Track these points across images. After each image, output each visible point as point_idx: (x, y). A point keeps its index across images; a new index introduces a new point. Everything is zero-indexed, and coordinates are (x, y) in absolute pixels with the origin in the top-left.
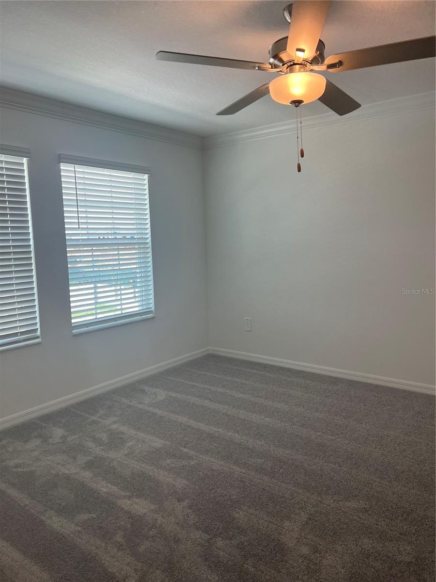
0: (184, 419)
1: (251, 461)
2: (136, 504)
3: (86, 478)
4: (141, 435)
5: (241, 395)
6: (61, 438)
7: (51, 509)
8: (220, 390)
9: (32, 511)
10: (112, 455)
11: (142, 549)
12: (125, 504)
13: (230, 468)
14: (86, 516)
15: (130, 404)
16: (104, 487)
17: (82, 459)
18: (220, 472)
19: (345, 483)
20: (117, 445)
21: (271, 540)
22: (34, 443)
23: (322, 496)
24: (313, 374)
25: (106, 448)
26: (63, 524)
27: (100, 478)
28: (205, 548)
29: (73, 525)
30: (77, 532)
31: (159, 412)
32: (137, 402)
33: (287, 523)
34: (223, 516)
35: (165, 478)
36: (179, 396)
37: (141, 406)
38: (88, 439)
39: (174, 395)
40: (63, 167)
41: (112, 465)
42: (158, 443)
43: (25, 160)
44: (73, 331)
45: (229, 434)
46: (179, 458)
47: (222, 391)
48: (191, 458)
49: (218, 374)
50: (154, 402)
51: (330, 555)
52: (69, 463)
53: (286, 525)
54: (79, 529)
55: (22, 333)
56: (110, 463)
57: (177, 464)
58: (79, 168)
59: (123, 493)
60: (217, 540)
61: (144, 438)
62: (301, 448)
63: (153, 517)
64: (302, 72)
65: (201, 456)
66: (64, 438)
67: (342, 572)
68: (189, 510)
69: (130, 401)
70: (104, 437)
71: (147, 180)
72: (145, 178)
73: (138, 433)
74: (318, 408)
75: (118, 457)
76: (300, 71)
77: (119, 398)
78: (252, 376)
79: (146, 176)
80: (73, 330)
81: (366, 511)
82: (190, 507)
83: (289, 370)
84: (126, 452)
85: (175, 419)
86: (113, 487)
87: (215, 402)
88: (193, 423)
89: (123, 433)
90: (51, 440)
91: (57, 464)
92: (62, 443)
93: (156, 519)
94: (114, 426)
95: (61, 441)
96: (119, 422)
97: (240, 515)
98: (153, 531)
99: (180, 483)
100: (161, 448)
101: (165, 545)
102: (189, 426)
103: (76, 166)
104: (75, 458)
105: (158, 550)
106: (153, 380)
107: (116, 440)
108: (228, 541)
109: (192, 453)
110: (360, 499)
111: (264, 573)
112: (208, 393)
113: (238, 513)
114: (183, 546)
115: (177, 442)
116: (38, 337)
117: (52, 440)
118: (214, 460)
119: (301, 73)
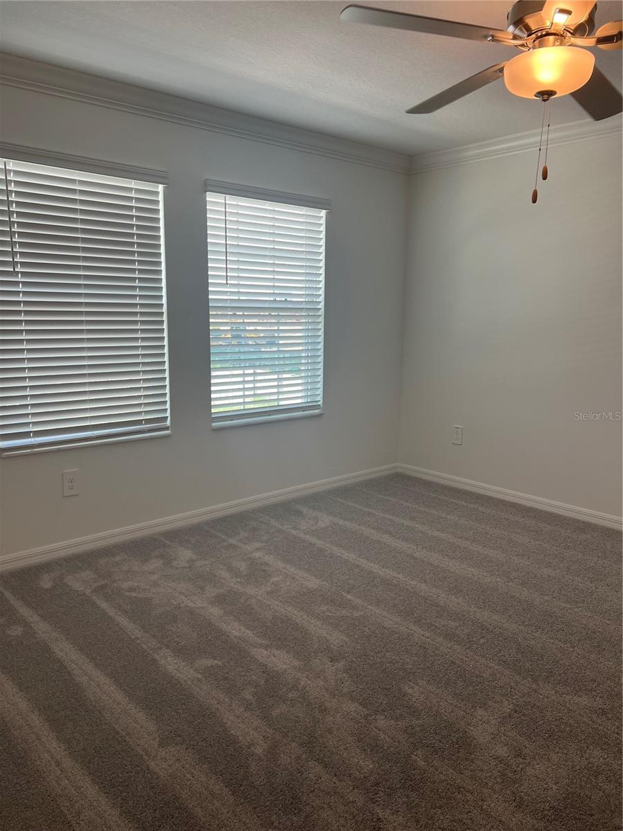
0: (350, 556)
1: (440, 622)
2: (275, 657)
3: (215, 616)
4: (291, 569)
5: (436, 534)
6: (188, 562)
7: (168, 647)
8: (407, 523)
9: (144, 646)
10: (251, 590)
11: (275, 713)
12: (261, 654)
13: (407, 628)
14: (210, 662)
15: (281, 527)
16: (236, 630)
17: (211, 592)
18: (392, 631)
19: (577, 671)
20: (258, 579)
21: (455, 729)
22: (155, 564)
23: (538, 684)
24: (551, 514)
25: (243, 581)
26: (179, 667)
27: (232, 617)
28: (360, 725)
29: (191, 671)
30: (196, 680)
31: (319, 543)
32: (291, 526)
33: (480, 712)
34: (390, 688)
35: (317, 629)
36: (348, 524)
37: (294, 532)
38: (221, 567)
39: (341, 522)
40: (211, 197)
41: (248, 603)
42: (313, 583)
43: (160, 188)
44: (213, 424)
45: (412, 582)
46: (339, 606)
47: (410, 525)
48: (355, 608)
49: (406, 501)
50: (314, 528)
51: (538, 764)
52: (195, 594)
53: (479, 713)
54: (199, 676)
55: (147, 421)
56: (247, 600)
57: (335, 613)
58: (231, 200)
59: (259, 641)
60: (377, 717)
61: (294, 574)
62: (517, 615)
63: (295, 676)
64: (558, 45)
65: (369, 607)
66: (191, 561)
67: (554, 789)
68: (345, 674)
69: (281, 525)
70: (243, 566)
71: (324, 218)
72: (321, 215)
73: (288, 567)
74: (550, 563)
75: (257, 595)
76: (554, 45)
77: (268, 518)
78: (456, 508)
79: (323, 213)
80: (213, 422)
81: (604, 713)
82: (346, 671)
83: (514, 506)
84: (269, 589)
85: (339, 555)
86: (247, 631)
87: (398, 538)
88: (363, 562)
89: (268, 565)
90: (174, 563)
91: (180, 593)
92: (188, 567)
93: (298, 679)
94: (257, 555)
95: (187, 565)
96: (264, 549)
97: (415, 692)
98: (293, 693)
99: (336, 639)
100: (316, 589)
101: (308, 713)
102: (358, 566)
103: (228, 196)
104: (202, 588)
105: (296, 717)
106: (315, 500)
107: (257, 573)
108: (393, 722)
109: (358, 601)
110: (597, 696)
111: (439, 770)
112: (389, 525)
113: (413, 688)
114: (331, 718)
115: (339, 584)
116: (167, 428)
117: (176, 563)
118: (387, 615)
119: (555, 48)
